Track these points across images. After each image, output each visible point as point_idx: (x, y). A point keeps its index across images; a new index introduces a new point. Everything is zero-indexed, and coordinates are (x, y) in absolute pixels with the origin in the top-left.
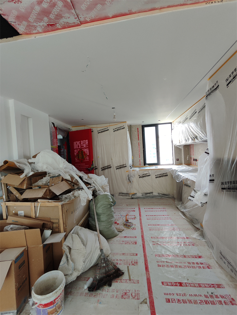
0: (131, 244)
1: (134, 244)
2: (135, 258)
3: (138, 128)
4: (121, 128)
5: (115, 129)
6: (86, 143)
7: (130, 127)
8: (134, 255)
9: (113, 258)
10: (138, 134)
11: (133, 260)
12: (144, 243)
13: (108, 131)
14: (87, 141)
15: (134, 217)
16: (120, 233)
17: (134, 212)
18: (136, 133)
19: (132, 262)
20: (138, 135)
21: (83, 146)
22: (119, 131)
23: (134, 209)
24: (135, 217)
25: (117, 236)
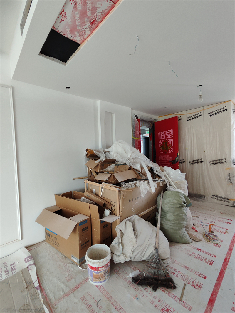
0: (203, 260)
1: (209, 263)
2: (201, 280)
8: (202, 276)
9: (171, 265)
11: (196, 281)
12: (224, 269)
14: (172, 131)
15: (225, 230)
16: (194, 242)
17: (228, 224)
19: (193, 282)
21: (168, 137)
23: (229, 221)
24: (226, 232)
25: (188, 245)
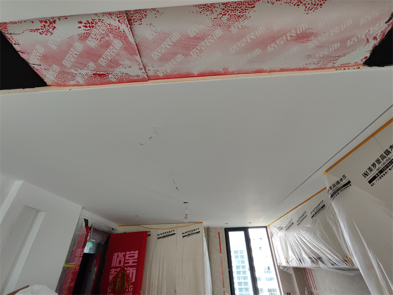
3: (219, 233)
4: (195, 232)
5: (186, 233)
6: (134, 256)
7: (208, 230)
10: (220, 242)
13: (174, 236)
14: (136, 254)
18: (217, 240)
20: (220, 244)
21: (128, 263)
22: (191, 237)
